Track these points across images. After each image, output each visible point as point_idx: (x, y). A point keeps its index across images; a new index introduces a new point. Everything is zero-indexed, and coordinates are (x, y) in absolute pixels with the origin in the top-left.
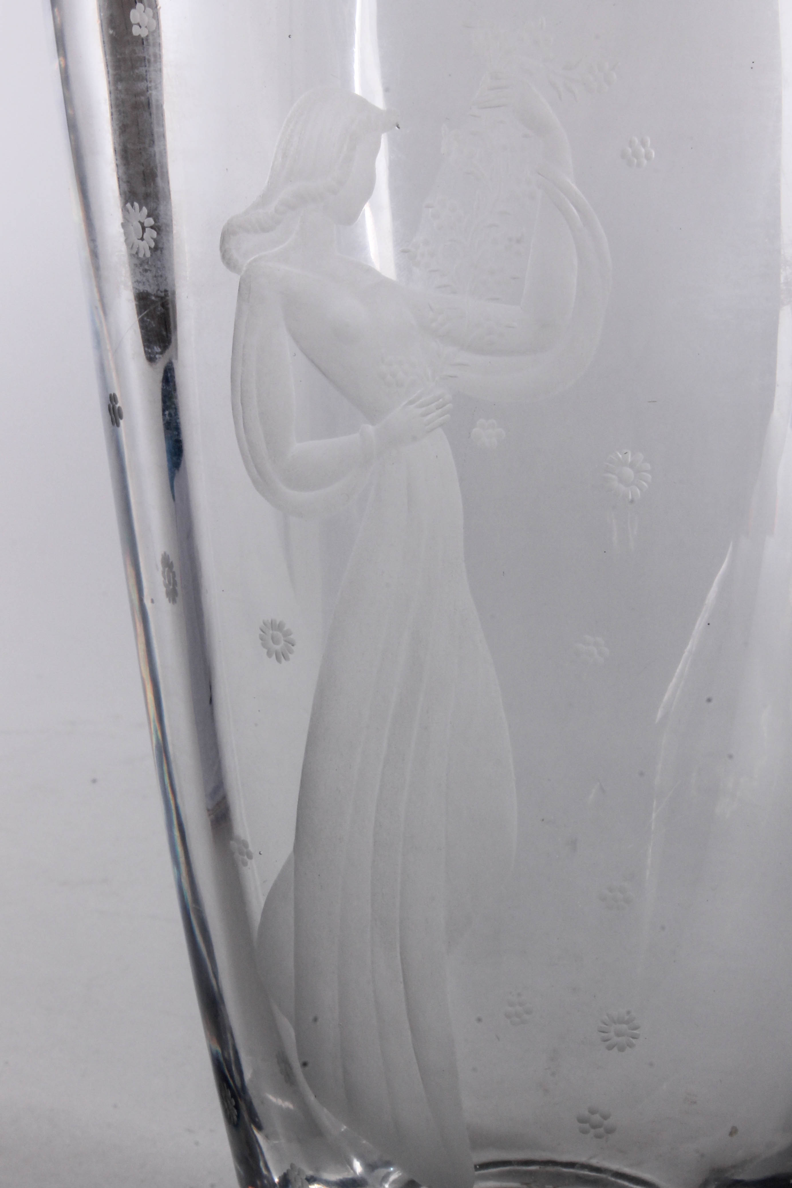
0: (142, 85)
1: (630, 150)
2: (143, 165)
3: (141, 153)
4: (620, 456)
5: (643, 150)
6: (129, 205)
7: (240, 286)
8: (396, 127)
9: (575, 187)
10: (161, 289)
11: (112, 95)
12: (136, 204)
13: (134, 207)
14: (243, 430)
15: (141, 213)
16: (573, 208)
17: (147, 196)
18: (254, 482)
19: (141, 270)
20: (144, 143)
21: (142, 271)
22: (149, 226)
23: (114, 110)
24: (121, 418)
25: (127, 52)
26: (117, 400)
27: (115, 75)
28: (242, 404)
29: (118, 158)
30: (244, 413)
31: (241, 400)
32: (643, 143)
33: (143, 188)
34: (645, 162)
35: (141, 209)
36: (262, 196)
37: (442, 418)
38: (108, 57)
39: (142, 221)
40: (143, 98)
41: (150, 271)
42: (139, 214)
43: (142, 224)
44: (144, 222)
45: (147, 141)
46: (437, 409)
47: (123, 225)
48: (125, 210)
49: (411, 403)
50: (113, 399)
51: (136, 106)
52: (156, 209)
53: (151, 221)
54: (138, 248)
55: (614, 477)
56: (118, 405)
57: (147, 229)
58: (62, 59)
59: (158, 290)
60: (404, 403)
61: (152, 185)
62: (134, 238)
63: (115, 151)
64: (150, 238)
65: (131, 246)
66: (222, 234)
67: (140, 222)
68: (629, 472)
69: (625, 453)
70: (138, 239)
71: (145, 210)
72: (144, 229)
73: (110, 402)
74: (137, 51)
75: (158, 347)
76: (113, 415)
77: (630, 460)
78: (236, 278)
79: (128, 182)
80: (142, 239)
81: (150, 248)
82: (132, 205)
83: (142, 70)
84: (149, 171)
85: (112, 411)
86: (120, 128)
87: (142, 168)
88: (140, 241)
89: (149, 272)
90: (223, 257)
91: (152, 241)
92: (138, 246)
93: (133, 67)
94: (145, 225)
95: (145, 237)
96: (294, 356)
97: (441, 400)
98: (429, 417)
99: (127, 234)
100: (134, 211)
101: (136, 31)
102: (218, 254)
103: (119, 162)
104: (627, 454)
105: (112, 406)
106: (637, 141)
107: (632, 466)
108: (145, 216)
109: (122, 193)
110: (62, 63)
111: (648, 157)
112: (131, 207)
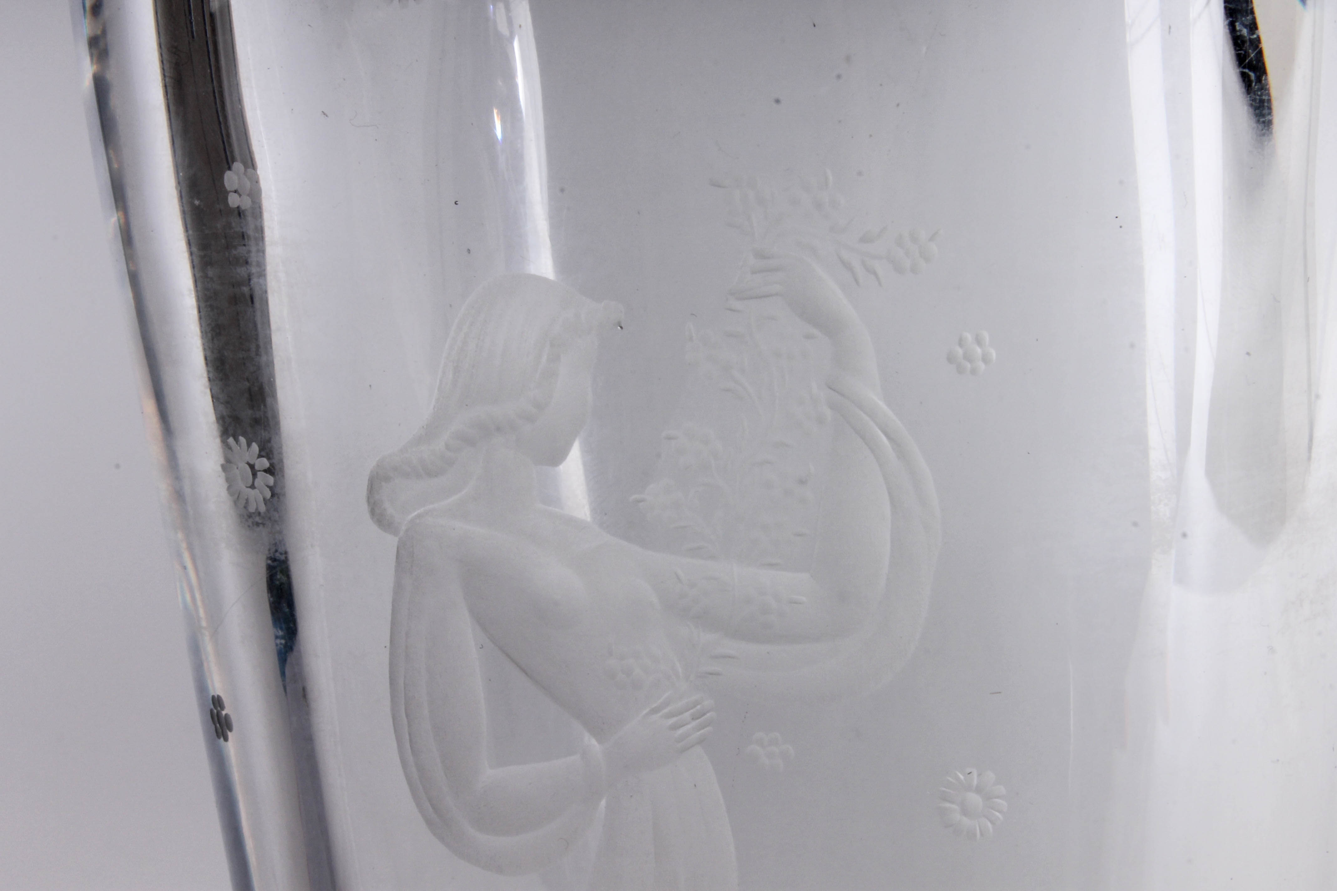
0: (242, 271)
1: (960, 351)
2: (248, 380)
3: (244, 364)
4: (962, 777)
5: (979, 350)
6: (231, 440)
7: (398, 552)
8: (619, 328)
9: (882, 404)
10: (280, 550)
11: (199, 284)
12: (242, 440)
13: (239, 443)
14: (410, 751)
15: (249, 453)
16: (880, 433)
17: (256, 422)
18: (429, 823)
19: (250, 523)
20: (249, 350)
21: (251, 525)
22: (262, 469)
23: (202, 305)
24: (231, 730)
25: (219, 226)
26: (223, 704)
27: (202, 257)
28: (407, 716)
29: (211, 369)
30: (409, 726)
31: (406, 710)
32: (979, 341)
33: (250, 412)
34: (982, 366)
35: (249, 445)
36: (425, 427)
37: (702, 731)
38: (190, 232)
39: (252, 463)
40: (245, 289)
41: (264, 524)
42: (248, 453)
43: (252, 467)
44: (255, 463)
45: (253, 347)
46: (693, 719)
47: (224, 468)
48: (226, 446)
49: (655, 711)
50: (217, 702)
51: (235, 300)
52: (269, 441)
53: (264, 463)
54: (247, 500)
55: (954, 806)
56: (224, 713)
57: (259, 474)
58: (121, 213)
59: (276, 551)
60: (645, 712)
61: (262, 407)
62: (241, 485)
63: (206, 359)
64: (264, 485)
65: (236, 496)
66: (369, 480)
67: (248, 464)
68: (974, 799)
69: (969, 774)
70: (247, 487)
71: (255, 447)
72: (254, 475)
73: (212, 707)
74: (234, 224)
75: (278, 629)
76: (218, 725)
77: (975, 782)
78: (391, 541)
79: (227, 403)
80: (253, 487)
81: (264, 499)
82: (237, 440)
83: (241, 250)
84: (256, 389)
85: (216, 718)
86: (213, 330)
87: (247, 384)
88: (250, 490)
89: (261, 526)
90: (372, 512)
91: (268, 489)
92: (246, 497)
93: (228, 247)
94: (257, 467)
95: (256, 484)
96: (481, 648)
97: (699, 707)
98: (680, 731)
99: (230, 481)
100: (239, 448)
101: (233, 201)
102: (364, 508)
103: (211, 375)
104: (971, 774)
105: (215, 711)
106: (969, 337)
107: (978, 790)
108: (256, 458)
109: (221, 419)
110: (122, 221)
111: (986, 359)
112: (235, 442)
